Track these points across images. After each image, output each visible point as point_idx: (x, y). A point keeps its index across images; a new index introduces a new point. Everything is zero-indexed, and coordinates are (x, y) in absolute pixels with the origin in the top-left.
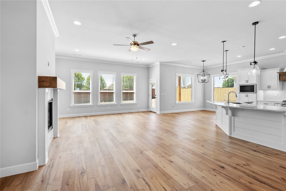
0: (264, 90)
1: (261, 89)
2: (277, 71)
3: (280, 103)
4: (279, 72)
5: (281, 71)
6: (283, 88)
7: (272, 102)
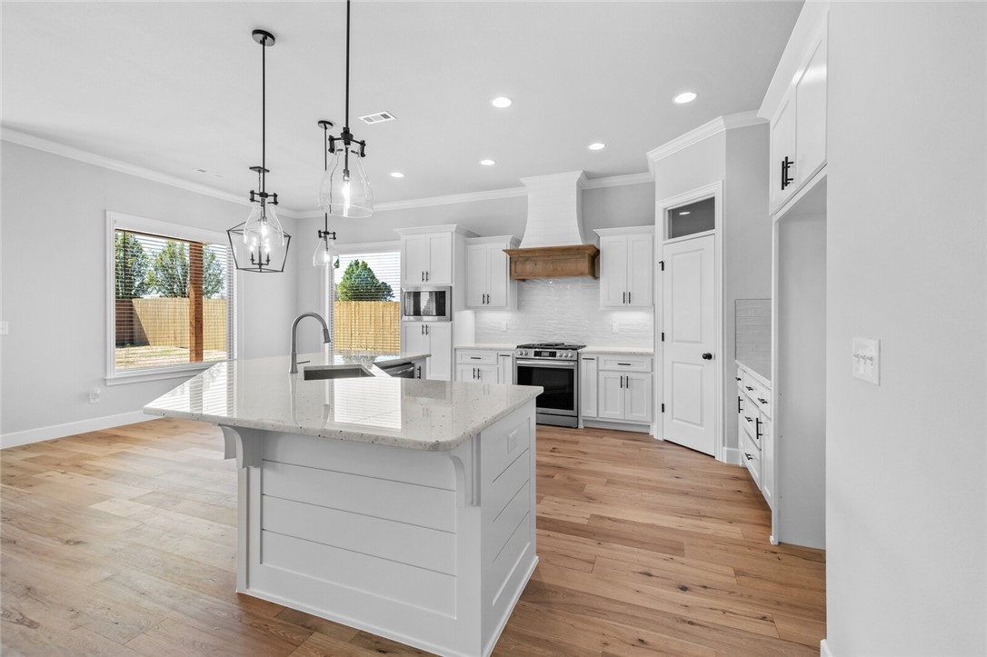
0: (476, 309)
1: (467, 307)
2: (505, 243)
3: (510, 354)
4: (509, 248)
5: (514, 248)
6: (519, 305)
7: (491, 349)
